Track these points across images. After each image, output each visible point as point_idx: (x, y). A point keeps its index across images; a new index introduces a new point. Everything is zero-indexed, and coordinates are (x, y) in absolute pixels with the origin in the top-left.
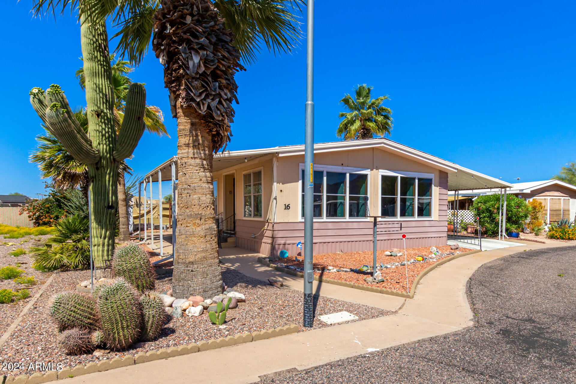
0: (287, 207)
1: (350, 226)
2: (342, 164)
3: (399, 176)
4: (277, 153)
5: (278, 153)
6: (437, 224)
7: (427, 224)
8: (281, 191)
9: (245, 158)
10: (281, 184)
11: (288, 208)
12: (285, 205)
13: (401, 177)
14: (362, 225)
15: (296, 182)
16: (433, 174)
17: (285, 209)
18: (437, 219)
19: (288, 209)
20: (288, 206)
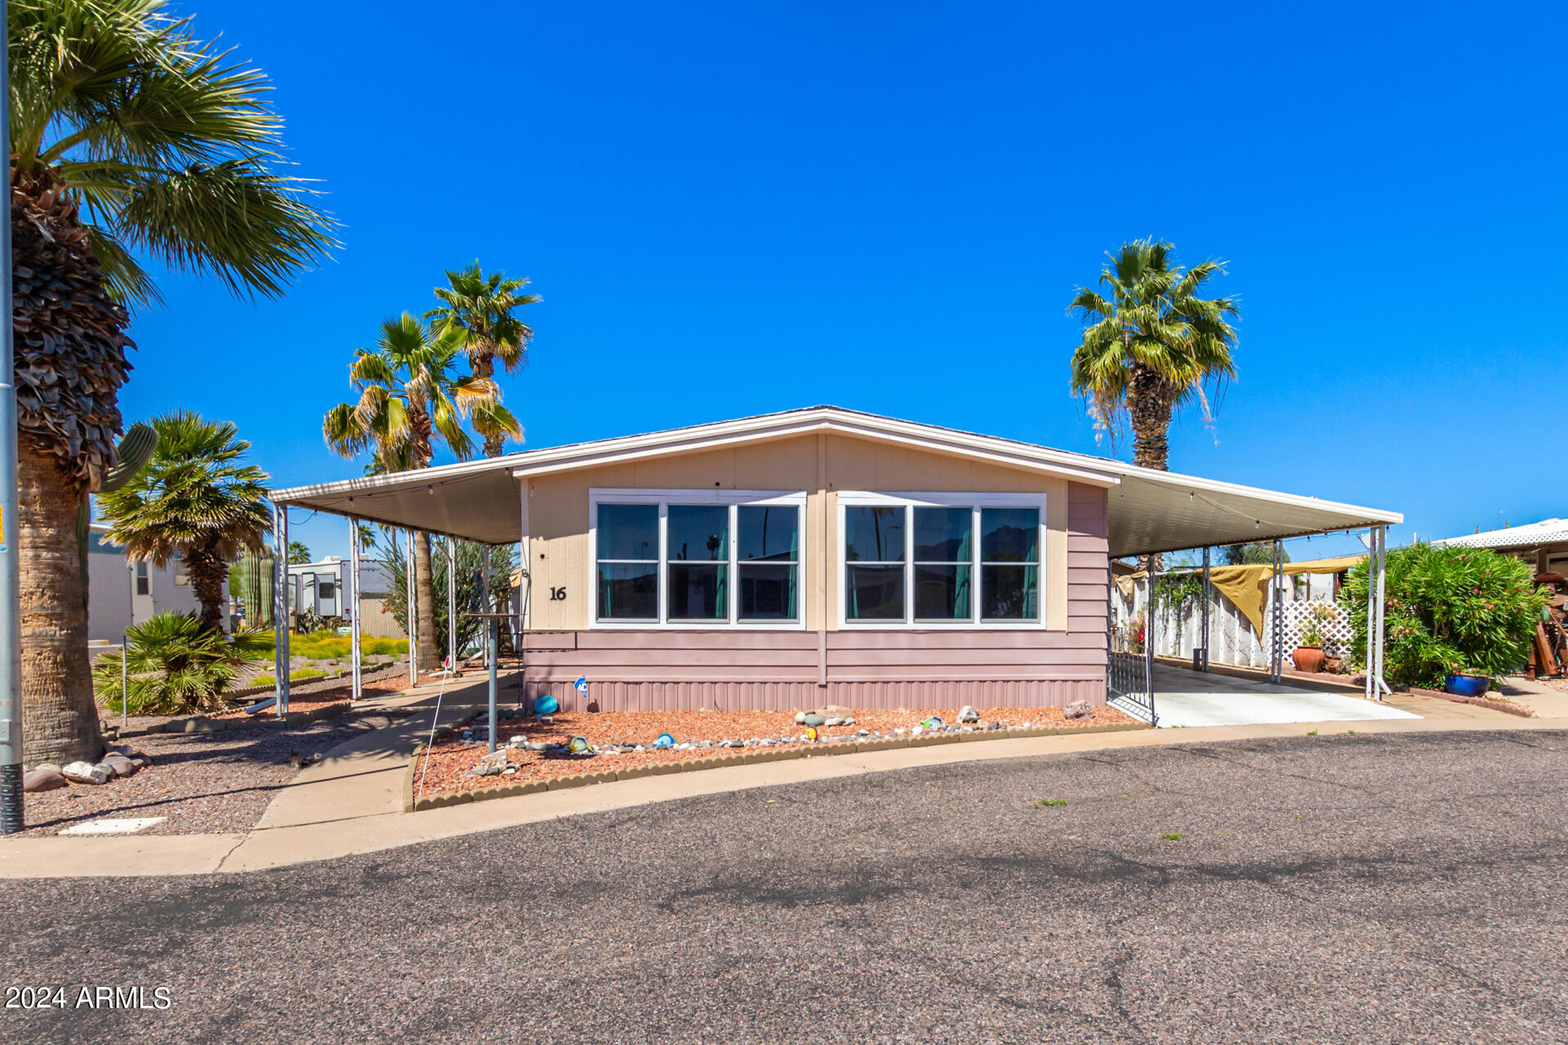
0: (559, 594)
1: (743, 641)
2: (718, 484)
3: (910, 504)
4: (507, 469)
5: (510, 469)
6: (1065, 641)
7: (1020, 640)
8: (542, 556)
9: (430, 487)
10: (541, 538)
11: (561, 596)
12: (553, 589)
13: (917, 510)
14: (782, 641)
15: (583, 533)
16: (1045, 495)
17: (553, 598)
18: (1065, 628)
19: (561, 599)
20: (560, 591)
